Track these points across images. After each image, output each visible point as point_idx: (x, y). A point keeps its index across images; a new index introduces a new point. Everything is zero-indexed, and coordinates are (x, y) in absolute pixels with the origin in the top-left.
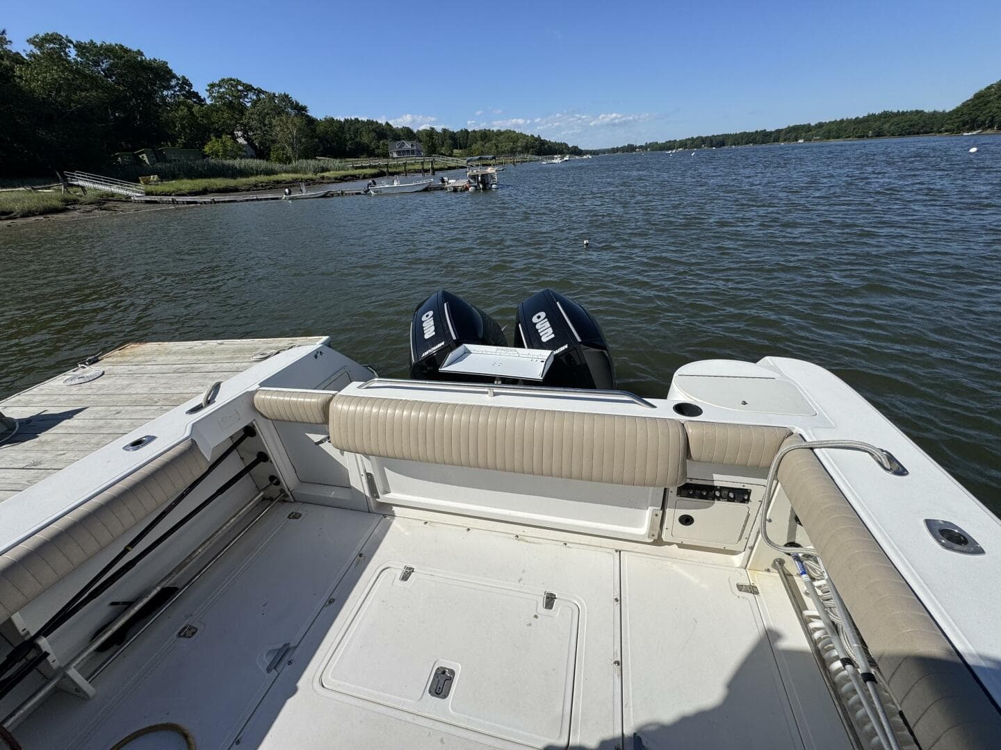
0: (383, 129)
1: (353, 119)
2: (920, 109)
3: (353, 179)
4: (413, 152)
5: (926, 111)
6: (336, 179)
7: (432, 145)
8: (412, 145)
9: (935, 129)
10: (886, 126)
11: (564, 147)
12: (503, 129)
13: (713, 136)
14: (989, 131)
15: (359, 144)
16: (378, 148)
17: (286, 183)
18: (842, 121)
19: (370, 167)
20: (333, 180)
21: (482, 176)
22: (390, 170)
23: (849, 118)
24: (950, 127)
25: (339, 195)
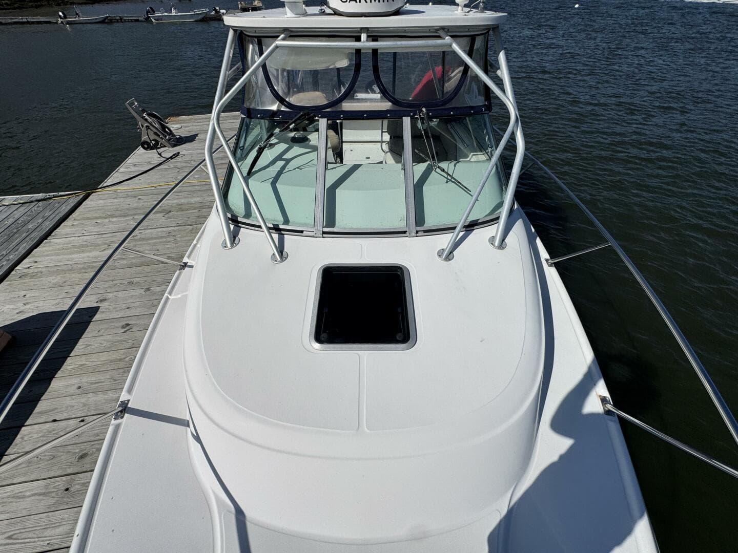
21: (252, 9)
25: (117, 21)
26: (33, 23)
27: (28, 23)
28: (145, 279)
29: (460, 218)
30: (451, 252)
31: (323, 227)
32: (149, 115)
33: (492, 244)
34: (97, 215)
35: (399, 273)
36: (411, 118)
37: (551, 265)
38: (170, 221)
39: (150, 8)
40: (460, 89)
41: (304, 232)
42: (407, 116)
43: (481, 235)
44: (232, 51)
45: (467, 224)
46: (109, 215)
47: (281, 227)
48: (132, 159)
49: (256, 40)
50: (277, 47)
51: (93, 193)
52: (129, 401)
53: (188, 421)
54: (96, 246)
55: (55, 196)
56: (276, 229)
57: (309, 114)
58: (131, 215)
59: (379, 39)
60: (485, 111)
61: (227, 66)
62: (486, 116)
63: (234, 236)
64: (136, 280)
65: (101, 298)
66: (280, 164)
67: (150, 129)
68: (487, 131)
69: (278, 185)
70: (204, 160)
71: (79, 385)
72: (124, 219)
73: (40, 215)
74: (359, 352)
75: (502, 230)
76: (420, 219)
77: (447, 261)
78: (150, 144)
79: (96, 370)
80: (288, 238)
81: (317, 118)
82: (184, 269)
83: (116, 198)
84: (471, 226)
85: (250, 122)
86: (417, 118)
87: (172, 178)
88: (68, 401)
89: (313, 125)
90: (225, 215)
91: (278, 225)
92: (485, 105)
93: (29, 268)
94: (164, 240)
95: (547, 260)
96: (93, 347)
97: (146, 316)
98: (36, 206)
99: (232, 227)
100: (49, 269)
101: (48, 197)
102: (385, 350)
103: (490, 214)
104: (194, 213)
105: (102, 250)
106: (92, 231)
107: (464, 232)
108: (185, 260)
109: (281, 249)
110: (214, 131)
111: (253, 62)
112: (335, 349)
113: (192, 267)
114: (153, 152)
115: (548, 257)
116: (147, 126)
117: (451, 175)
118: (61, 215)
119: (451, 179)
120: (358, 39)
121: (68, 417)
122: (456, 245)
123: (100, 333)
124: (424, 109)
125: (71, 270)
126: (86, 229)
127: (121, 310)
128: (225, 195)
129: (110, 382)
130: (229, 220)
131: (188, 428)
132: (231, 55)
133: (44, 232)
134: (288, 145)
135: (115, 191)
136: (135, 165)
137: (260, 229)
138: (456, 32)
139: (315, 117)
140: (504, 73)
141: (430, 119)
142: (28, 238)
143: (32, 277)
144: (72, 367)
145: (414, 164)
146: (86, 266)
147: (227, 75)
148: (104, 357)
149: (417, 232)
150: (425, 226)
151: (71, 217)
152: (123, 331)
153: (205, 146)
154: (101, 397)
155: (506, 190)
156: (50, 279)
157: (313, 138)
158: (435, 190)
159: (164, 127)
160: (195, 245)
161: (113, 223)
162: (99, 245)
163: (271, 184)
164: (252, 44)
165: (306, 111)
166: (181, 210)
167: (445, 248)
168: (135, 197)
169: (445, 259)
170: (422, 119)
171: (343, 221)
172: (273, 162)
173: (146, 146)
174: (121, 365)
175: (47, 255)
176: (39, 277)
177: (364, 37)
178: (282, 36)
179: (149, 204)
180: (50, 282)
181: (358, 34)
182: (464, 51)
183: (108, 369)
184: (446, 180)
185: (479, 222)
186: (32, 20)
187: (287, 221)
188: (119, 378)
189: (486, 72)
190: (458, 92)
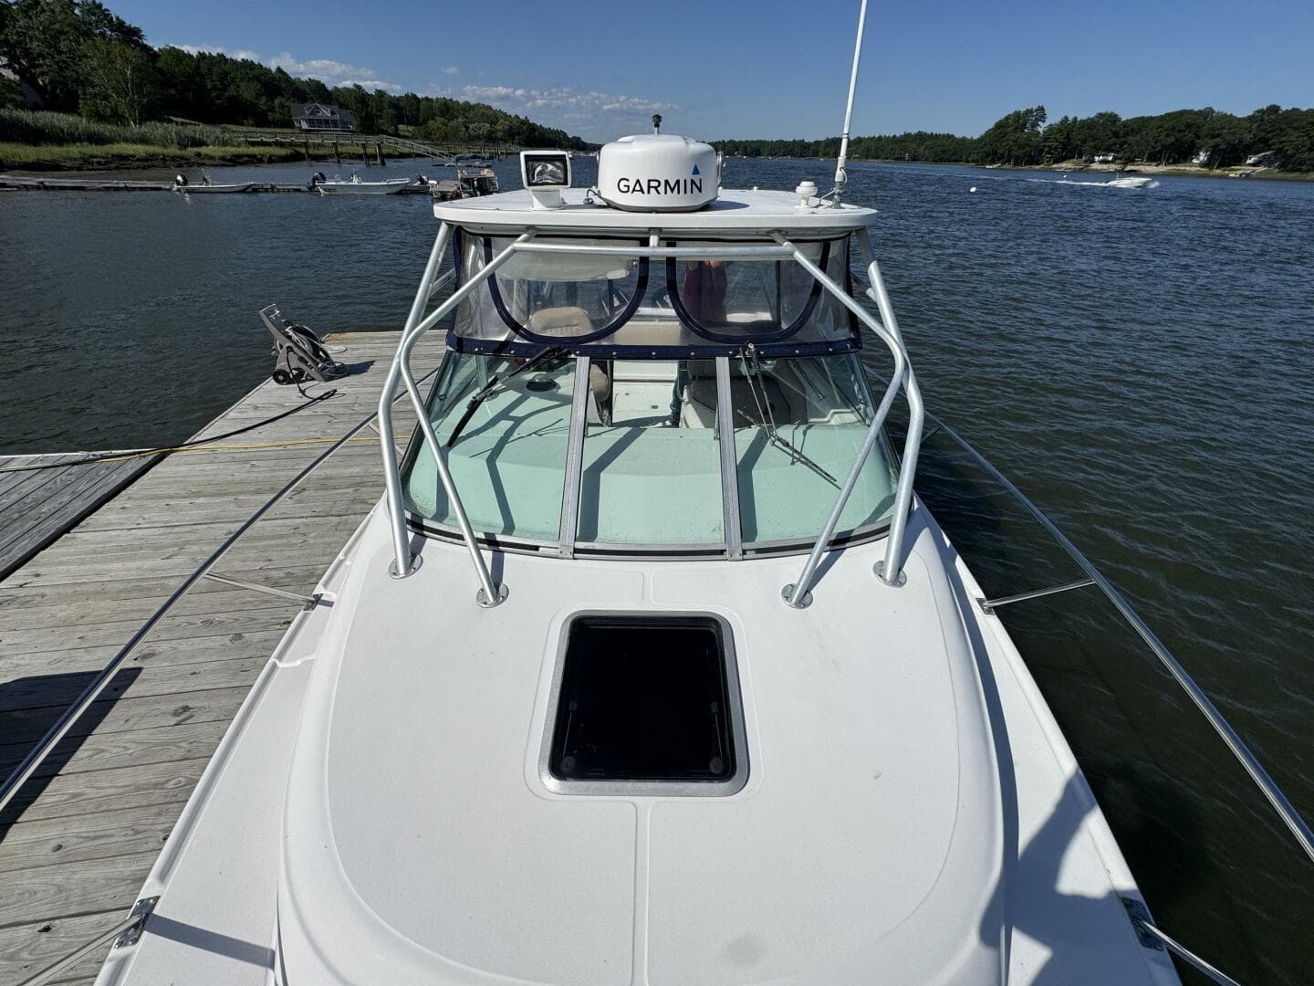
0: (273, 79)
1: (214, 54)
2: (951, 133)
3: (252, 162)
4: (335, 123)
5: (957, 136)
6: (223, 158)
7: (366, 115)
8: (333, 113)
9: (964, 158)
10: (921, 150)
11: (562, 137)
12: (473, 102)
13: (747, 141)
14: (1006, 166)
15: (235, 101)
16: (272, 110)
17: (138, 160)
18: (880, 138)
19: (277, 144)
20: (218, 162)
21: (479, 180)
22: (311, 151)
23: (887, 135)
24: (976, 157)
25: (266, 191)
26: (134, 189)
27: (126, 188)
28: (237, 615)
29: (821, 526)
30: (808, 591)
31: (575, 540)
32: (295, 330)
33: (881, 576)
34: (171, 492)
35: (713, 630)
36: (730, 359)
37: (988, 611)
38: (302, 507)
39: (321, 174)
40: (810, 316)
41: (541, 549)
42: (724, 356)
43: (860, 558)
44: (442, 254)
45: (833, 538)
46: (194, 493)
47: (500, 538)
48: (254, 397)
49: (482, 239)
50: (514, 251)
51: (172, 452)
52: (157, 898)
53: (273, 953)
54: (157, 548)
55: (103, 457)
56: (491, 542)
57: (559, 349)
58: (233, 494)
59: (678, 242)
60: (851, 347)
61: (432, 275)
62: (853, 356)
63: (413, 554)
64: (218, 617)
65: (145, 652)
66: (505, 425)
67: (293, 351)
68: (856, 377)
69: (499, 464)
70: (376, 414)
71: (59, 841)
72: (218, 501)
73: (69, 489)
74: (635, 799)
75: (897, 550)
76: (748, 529)
77: (800, 607)
78: (288, 374)
79: (102, 808)
80: (510, 558)
81: (573, 356)
82: (313, 609)
83: (212, 462)
84: (840, 542)
85: (460, 358)
86: (740, 359)
87: (317, 432)
88: (27, 881)
89: (566, 366)
90: (401, 514)
91: (494, 535)
92: (851, 339)
93: (21, 586)
94: (285, 541)
95: (980, 601)
96: (108, 755)
97: (225, 692)
98: (66, 473)
99: (411, 535)
100: (60, 590)
101: (91, 457)
102: (689, 796)
103: (872, 519)
104: (346, 493)
105: (168, 555)
106: (156, 519)
107: (828, 553)
108: (319, 590)
109: (495, 580)
110: (399, 374)
111: (475, 270)
112: (587, 792)
113: (330, 604)
114: (293, 388)
115: (982, 596)
116: (288, 347)
117: (799, 451)
118: (106, 490)
119: (799, 457)
120: (645, 242)
121: (17, 920)
122: (818, 574)
123: (127, 726)
124: (751, 346)
125: (99, 593)
126: (146, 516)
127: (179, 676)
128: (404, 479)
129: (125, 836)
130: (408, 523)
131: (270, 971)
132: (440, 260)
133: (69, 519)
134: (520, 395)
135: (213, 450)
136: (256, 408)
137: (460, 542)
138: (797, 235)
139: (571, 354)
140: (878, 292)
141: (762, 359)
142: (35, 531)
143: (24, 604)
144: (56, 799)
145: (736, 430)
146: (131, 585)
147: (430, 289)
148: (125, 778)
149: (744, 552)
150: (757, 540)
151: (124, 492)
152: (173, 723)
153: (380, 398)
154: (97, 872)
155: (898, 480)
156: (55, 610)
157: (565, 383)
158: (772, 474)
159: (316, 349)
160: (341, 562)
161: (199, 506)
162: (162, 547)
163: (487, 460)
164: (475, 245)
165: (556, 346)
166: (324, 487)
167: (796, 582)
168: (246, 462)
169: (796, 604)
170: (748, 360)
171: (611, 529)
172: (493, 423)
173: (281, 378)
174: (157, 796)
175: (62, 563)
176: (37, 606)
177: (653, 240)
178: (524, 236)
179: (268, 475)
180: (53, 616)
181: (647, 236)
182: (813, 262)
183: (127, 806)
184: (791, 458)
185: (852, 535)
186: (133, 186)
187: (509, 528)
188: (147, 828)
189: (849, 291)
190: (807, 319)
